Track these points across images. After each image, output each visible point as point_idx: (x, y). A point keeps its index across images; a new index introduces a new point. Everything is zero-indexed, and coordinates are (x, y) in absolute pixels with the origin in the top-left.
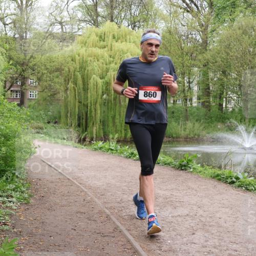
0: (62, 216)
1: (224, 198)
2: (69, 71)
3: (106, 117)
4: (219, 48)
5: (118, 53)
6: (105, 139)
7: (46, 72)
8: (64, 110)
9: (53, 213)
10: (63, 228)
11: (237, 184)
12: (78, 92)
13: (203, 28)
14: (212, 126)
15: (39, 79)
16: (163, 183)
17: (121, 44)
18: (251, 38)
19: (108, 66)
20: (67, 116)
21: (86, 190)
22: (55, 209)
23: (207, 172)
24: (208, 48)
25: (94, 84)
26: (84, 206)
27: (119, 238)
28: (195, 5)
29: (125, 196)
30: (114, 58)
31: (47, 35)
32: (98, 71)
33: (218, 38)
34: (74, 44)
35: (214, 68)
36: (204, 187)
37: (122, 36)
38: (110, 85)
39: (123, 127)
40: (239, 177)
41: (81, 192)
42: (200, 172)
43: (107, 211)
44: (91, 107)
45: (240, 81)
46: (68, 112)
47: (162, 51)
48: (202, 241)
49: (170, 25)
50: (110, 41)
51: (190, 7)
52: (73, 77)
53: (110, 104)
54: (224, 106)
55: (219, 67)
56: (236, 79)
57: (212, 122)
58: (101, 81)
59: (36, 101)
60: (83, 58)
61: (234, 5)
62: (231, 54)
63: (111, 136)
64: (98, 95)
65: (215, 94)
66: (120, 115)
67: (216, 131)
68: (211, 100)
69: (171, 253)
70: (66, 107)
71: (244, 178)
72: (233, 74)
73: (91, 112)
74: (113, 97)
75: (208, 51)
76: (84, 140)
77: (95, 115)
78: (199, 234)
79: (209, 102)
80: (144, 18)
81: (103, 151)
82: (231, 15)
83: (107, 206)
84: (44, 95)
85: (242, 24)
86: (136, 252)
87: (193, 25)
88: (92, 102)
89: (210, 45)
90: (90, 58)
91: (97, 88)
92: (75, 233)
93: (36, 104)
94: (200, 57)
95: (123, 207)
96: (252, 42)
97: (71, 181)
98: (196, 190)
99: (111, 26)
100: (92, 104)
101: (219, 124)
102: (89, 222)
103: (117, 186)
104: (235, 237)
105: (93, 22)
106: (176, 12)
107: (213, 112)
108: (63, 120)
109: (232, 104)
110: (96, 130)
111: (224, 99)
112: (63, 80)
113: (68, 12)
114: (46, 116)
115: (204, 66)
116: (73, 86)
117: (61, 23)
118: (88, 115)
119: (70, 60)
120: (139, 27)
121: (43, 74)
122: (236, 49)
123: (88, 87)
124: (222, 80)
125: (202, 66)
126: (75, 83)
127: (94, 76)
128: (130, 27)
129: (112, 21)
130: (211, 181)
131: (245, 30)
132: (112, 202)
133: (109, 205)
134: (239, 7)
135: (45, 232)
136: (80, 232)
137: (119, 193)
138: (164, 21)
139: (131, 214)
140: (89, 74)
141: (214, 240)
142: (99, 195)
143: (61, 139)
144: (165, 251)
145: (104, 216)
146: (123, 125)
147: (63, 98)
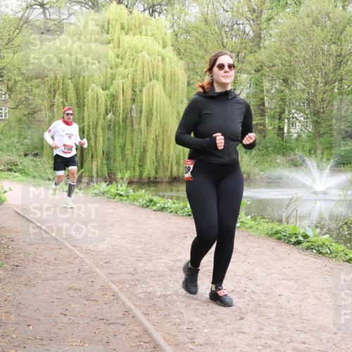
0: (45, 294)
1: (286, 267)
2: (56, 78)
3: (112, 147)
4: (278, 45)
5: (128, 51)
6: (110, 179)
7: (20, 78)
9: (33, 290)
10: (48, 312)
11: (305, 244)
13: (255, 15)
14: (269, 159)
15: (10, 90)
17: (133, 38)
18: (325, 30)
19: (114, 71)
21: (82, 256)
22: (36, 284)
23: (261, 228)
24: (261, 45)
25: (93, 98)
26: (80, 279)
27: (131, 327)
29: (141, 264)
30: (122, 59)
31: (22, 23)
32: (100, 78)
33: (276, 31)
35: (270, 74)
36: (256, 250)
37: (135, 26)
38: (117, 99)
39: (137, 162)
40: (309, 234)
41: (75, 258)
42: (251, 227)
43: (113, 286)
44: (88, 131)
45: (308, 94)
47: (195, 48)
48: (254, 329)
49: (206, 9)
50: (117, 32)
52: (61, 86)
53: (117, 128)
54: (286, 131)
55: (278, 72)
56: (303, 91)
57: (268, 154)
58: (103, 92)
59: (6, 122)
62: (296, 54)
63: (119, 175)
64: (99, 114)
65: (272, 112)
66: (132, 145)
67: (274, 167)
68: (267, 122)
69: (209, 348)
71: (315, 236)
72: (298, 84)
73: (89, 139)
74: (121, 117)
75: (262, 50)
76: (79, 180)
77: (96, 144)
78: (250, 318)
79: (264, 125)
81: (108, 197)
83: (113, 279)
84: (18, 113)
85: (311, 10)
86: (156, 346)
87: (240, 11)
88: (91, 124)
89: (265, 40)
91: (97, 103)
92: (65, 319)
93: (6, 128)
94: (250, 58)
95: (138, 280)
96: (326, 37)
97: (60, 242)
98: (245, 255)
99: (118, 11)
100: (91, 127)
101: (279, 156)
102: (87, 303)
103: (129, 249)
104: (303, 323)
105: (90, 4)
107: (270, 139)
108: (47, 151)
109: (297, 127)
110: (97, 166)
111: (286, 121)
112: (46, 92)
114: (22, 145)
115: (256, 71)
116: (61, 100)
117: (42, 5)
120: (160, 13)
121: (16, 82)
122: (303, 46)
123: (84, 102)
124: (282, 92)
125: (253, 72)
126: (65, 96)
127: (94, 85)
128: (147, 12)
129: (120, 2)
130: (267, 241)
131: (317, 18)
132: (121, 273)
133: (116, 278)
135: (20, 318)
136: (74, 319)
137: (132, 259)
138: (198, 3)
139: (149, 290)
140: (86, 83)
141: (272, 328)
142: (101, 263)
143: (45, 180)
144: (201, 345)
145: (109, 293)
146: (137, 159)
147: (47, 119)
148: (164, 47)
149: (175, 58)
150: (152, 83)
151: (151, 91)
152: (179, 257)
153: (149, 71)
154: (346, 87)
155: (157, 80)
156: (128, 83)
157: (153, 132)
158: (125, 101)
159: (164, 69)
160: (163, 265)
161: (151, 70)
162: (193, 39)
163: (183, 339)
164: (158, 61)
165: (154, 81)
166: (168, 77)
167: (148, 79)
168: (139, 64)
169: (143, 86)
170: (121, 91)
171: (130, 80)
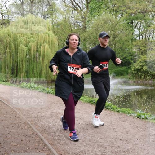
0: (2, 126)
2: (7, 42)
3: (28, 69)
4: (92, 30)
5: (35, 32)
8: (3, 64)
10: (3, 133)
12: (12, 54)
13: (83, 19)
16: (61, 106)
17: (37, 27)
18: (109, 26)
19: (30, 39)
20: (5, 68)
21: (16, 111)
23: (85, 99)
24: (86, 31)
25: (21, 49)
26: (16, 120)
27: (36, 138)
28: (79, 6)
29: (39, 114)
30: (33, 35)
32: (24, 42)
33: (91, 25)
34: (9, 26)
35: (89, 41)
36: (84, 108)
37: (38, 22)
38: (31, 50)
39: (39, 75)
41: (14, 112)
43: (29, 123)
44: (19, 63)
46: (6, 66)
47: (61, 31)
48: (83, 138)
49: (65, 17)
50: (31, 25)
51: (76, 8)
52: (9, 45)
53: (31, 61)
55: (92, 41)
58: (25, 48)
60: (15, 34)
61: (100, 7)
64: (24, 56)
66: (37, 67)
69: (66, 145)
70: (5, 62)
73: (20, 65)
74: (32, 57)
75: (86, 32)
76: (16, 82)
77: (22, 68)
78: (81, 134)
80: (50, 13)
82: (98, 13)
83: (29, 120)
85: (104, 18)
86: (46, 145)
87: (78, 18)
88: (20, 60)
89: (87, 29)
90: (19, 35)
91: (23, 52)
92: (10, 136)
95: (38, 120)
96: (110, 28)
97: (8, 106)
98: (79, 110)
99: (31, 17)
100: (21, 61)
102: (18, 129)
103: (35, 108)
104: (101, 135)
105: (21, 14)
106: (68, 10)
108: (3, 70)
110: (23, 76)
112: (3, 47)
113: (6, 7)
116: (9, 50)
117: (2, 14)
118: (18, 68)
119: (7, 35)
120: (47, 18)
123: (18, 51)
125: (83, 40)
126: (10, 49)
127: (22, 45)
128: (42, 17)
129: (32, 13)
130: (87, 104)
131: (106, 21)
132: (32, 117)
134: (102, 8)
136: (13, 135)
137: (36, 112)
138: (62, 14)
139: (43, 124)
140: (19, 44)
141: (89, 137)
142: (24, 114)
143: (2, 81)
144: (62, 144)
145: (27, 125)
146: (38, 73)
147: (3, 58)
148: (49, 31)
149: (53, 35)
150: (44, 44)
151: (44, 47)
152: (54, 111)
153: (43, 39)
154: (117, 47)
155: (46, 43)
156: (35, 44)
157: (45, 63)
158: (34, 51)
159: (49, 39)
160: (48, 114)
161: (44, 39)
162: (60, 28)
163: (56, 142)
164: (47, 36)
165: (45, 43)
166: (51, 42)
167: (43, 43)
168: (40, 37)
169: (41, 45)
170: (32, 47)
171: (36, 43)
